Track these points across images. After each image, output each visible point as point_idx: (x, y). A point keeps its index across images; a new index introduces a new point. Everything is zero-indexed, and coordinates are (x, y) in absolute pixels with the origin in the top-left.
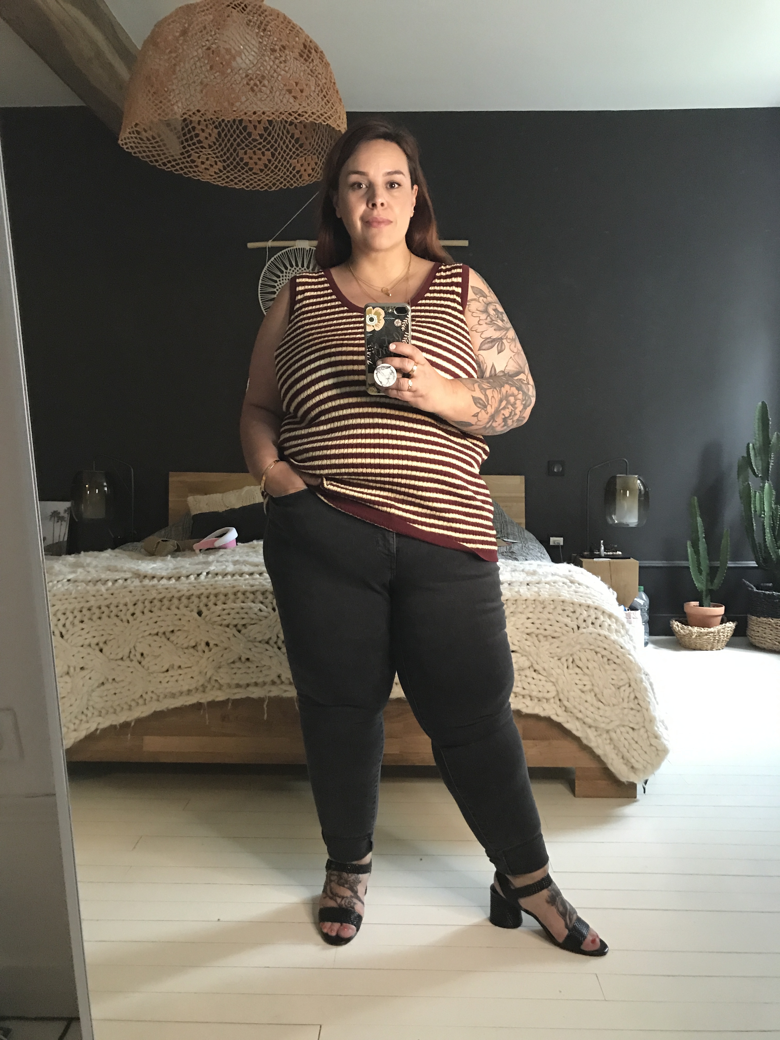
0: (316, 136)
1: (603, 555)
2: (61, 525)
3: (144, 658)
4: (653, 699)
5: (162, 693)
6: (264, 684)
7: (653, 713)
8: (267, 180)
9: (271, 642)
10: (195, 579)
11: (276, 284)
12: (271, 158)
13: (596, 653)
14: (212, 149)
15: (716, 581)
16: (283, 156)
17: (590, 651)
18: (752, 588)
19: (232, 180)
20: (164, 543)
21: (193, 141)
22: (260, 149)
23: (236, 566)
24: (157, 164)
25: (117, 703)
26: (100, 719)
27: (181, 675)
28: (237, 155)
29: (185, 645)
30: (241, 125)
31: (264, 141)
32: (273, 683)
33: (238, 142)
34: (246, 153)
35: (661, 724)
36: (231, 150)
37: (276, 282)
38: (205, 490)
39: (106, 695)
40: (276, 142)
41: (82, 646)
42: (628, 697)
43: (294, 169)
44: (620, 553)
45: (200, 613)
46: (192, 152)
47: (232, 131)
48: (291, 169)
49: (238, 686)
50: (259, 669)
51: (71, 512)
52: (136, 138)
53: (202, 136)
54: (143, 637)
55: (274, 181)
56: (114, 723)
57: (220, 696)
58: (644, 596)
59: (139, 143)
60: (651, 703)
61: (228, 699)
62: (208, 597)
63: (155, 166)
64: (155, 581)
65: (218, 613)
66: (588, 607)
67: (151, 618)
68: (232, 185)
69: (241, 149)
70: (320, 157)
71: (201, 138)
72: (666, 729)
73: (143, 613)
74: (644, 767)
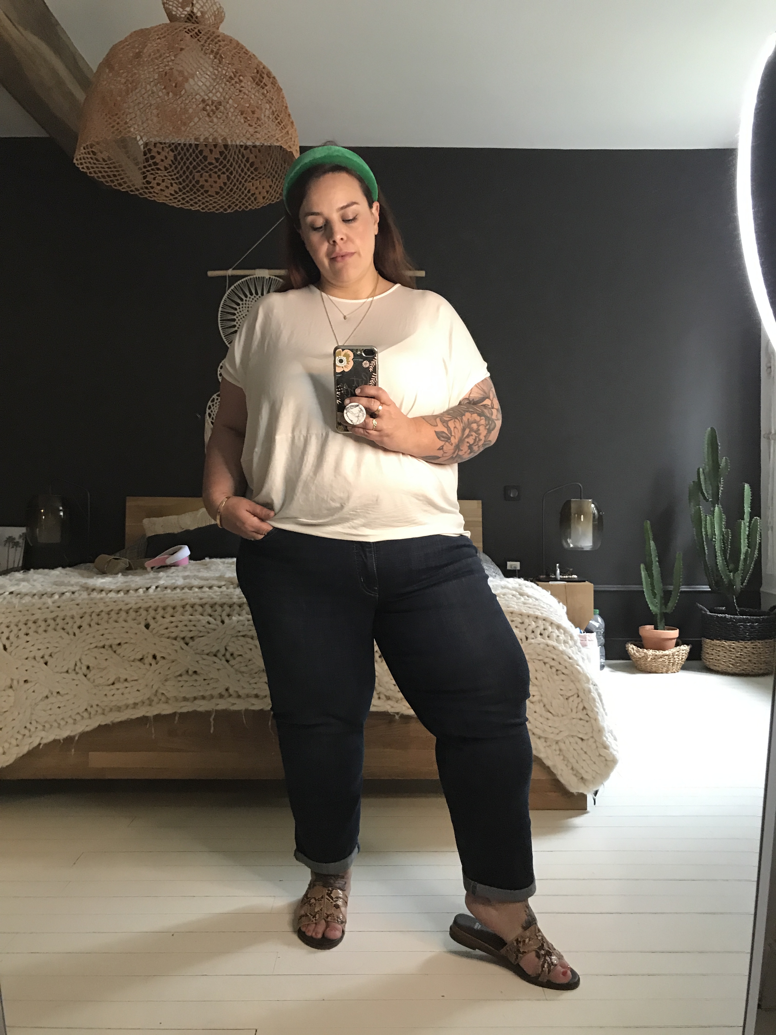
0: (271, 160)
1: (559, 579)
2: (16, 550)
3: (90, 671)
4: (602, 710)
5: (107, 706)
6: (212, 697)
7: (601, 723)
8: (222, 202)
9: (220, 655)
10: (144, 592)
11: (236, 312)
12: (226, 181)
13: (545, 663)
14: (168, 171)
15: (670, 604)
16: (238, 179)
17: (538, 661)
18: (705, 611)
19: (187, 202)
20: (116, 561)
21: (148, 163)
22: (216, 173)
23: (186, 581)
24: (112, 184)
25: (61, 717)
26: (43, 734)
27: (127, 687)
28: (194, 178)
29: (132, 658)
30: (197, 149)
31: (220, 165)
32: (221, 696)
33: (194, 165)
34: (201, 176)
35: (610, 734)
36: (187, 173)
37: (236, 309)
38: (160, 513)
39: (50, 709)
40: (231, 166)
41: (27, 659)
42: (577, 707)
43: (249, 192)
44: (576, 576)
45: (147, 626)
46: (148, 173)
47: (188, 155)
48: (246, 192)
49: (185, 699)
50: (207, 682)
51: (26, 538)
52: (92, 158)
53: (158, 159)
54: (89, 649)
55: (230, 203)
56: (58, 738)
57: (167, 710)
58: (600, 619)
59: (95, 164)
60: (599, 713)
61: (175, 714)
62: (156, 610)
63: (111, 186)
64: (103, 594)
65: (165, 626)
66: (537, 618)
67: (98, 631)
68: (187, 206)
69: (197, 172)
70: (274, 180)
71: (157, 160)
72: (615, 739)
73: (90, 626)
74: (593, 777)
